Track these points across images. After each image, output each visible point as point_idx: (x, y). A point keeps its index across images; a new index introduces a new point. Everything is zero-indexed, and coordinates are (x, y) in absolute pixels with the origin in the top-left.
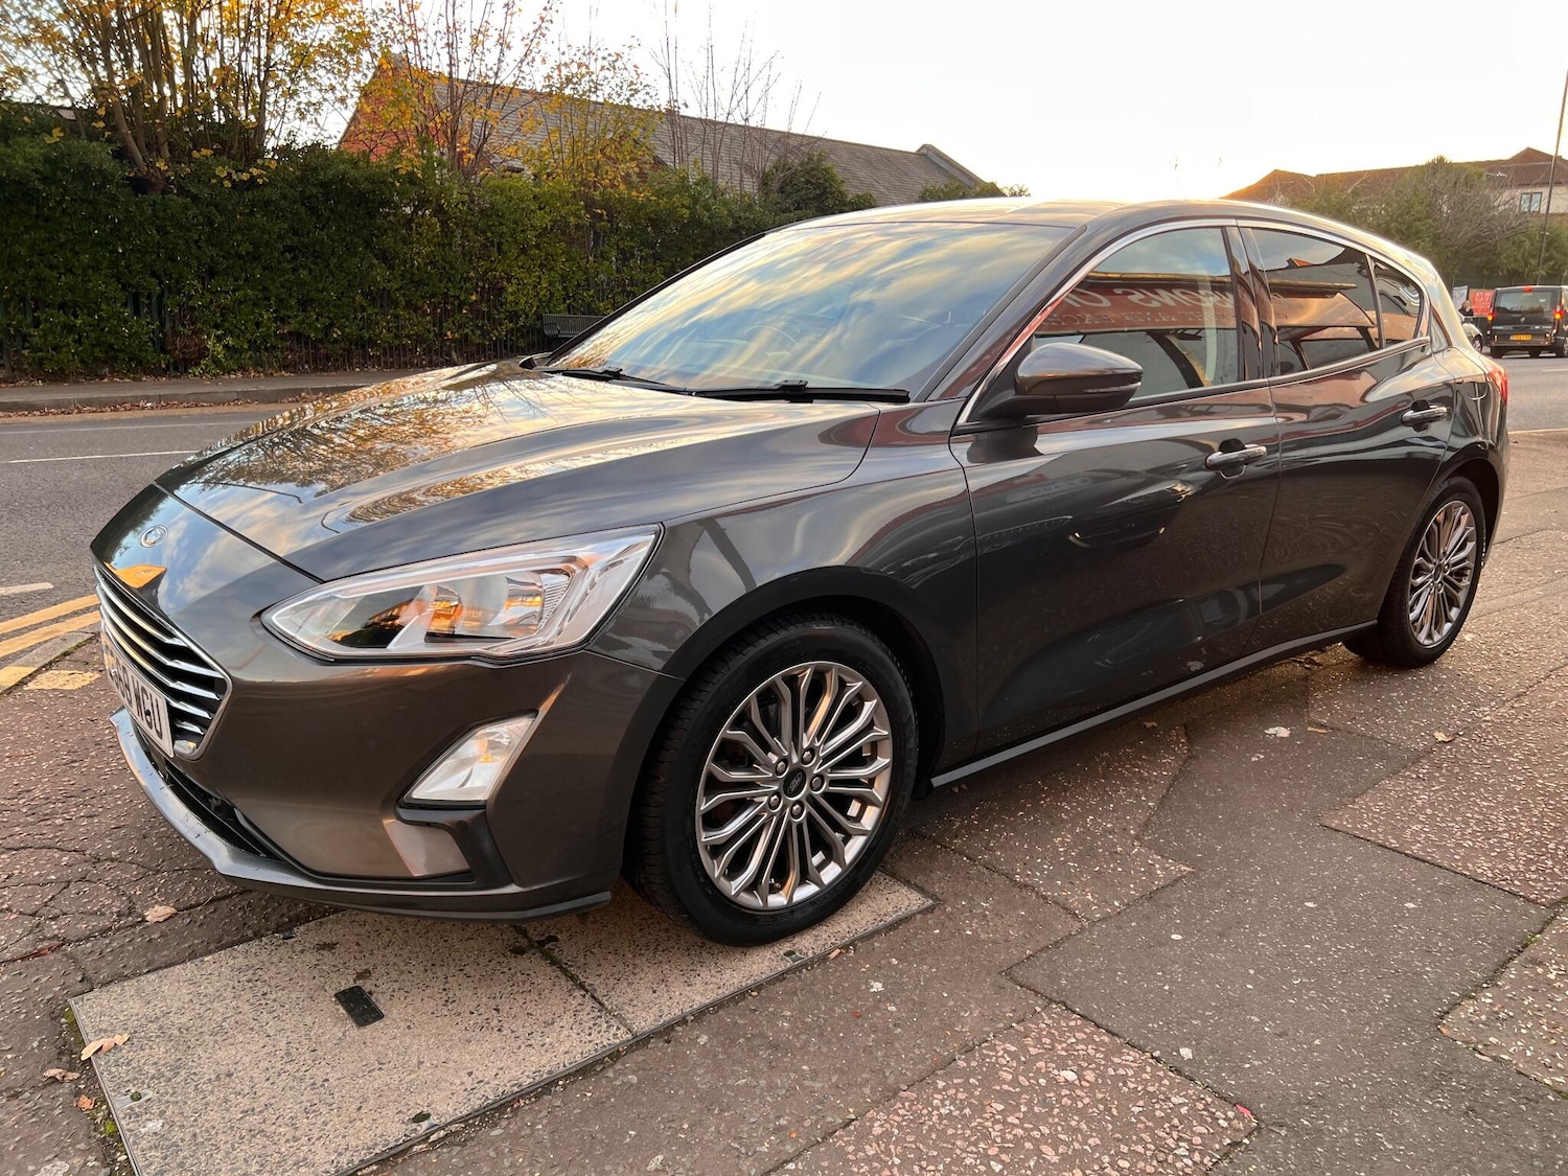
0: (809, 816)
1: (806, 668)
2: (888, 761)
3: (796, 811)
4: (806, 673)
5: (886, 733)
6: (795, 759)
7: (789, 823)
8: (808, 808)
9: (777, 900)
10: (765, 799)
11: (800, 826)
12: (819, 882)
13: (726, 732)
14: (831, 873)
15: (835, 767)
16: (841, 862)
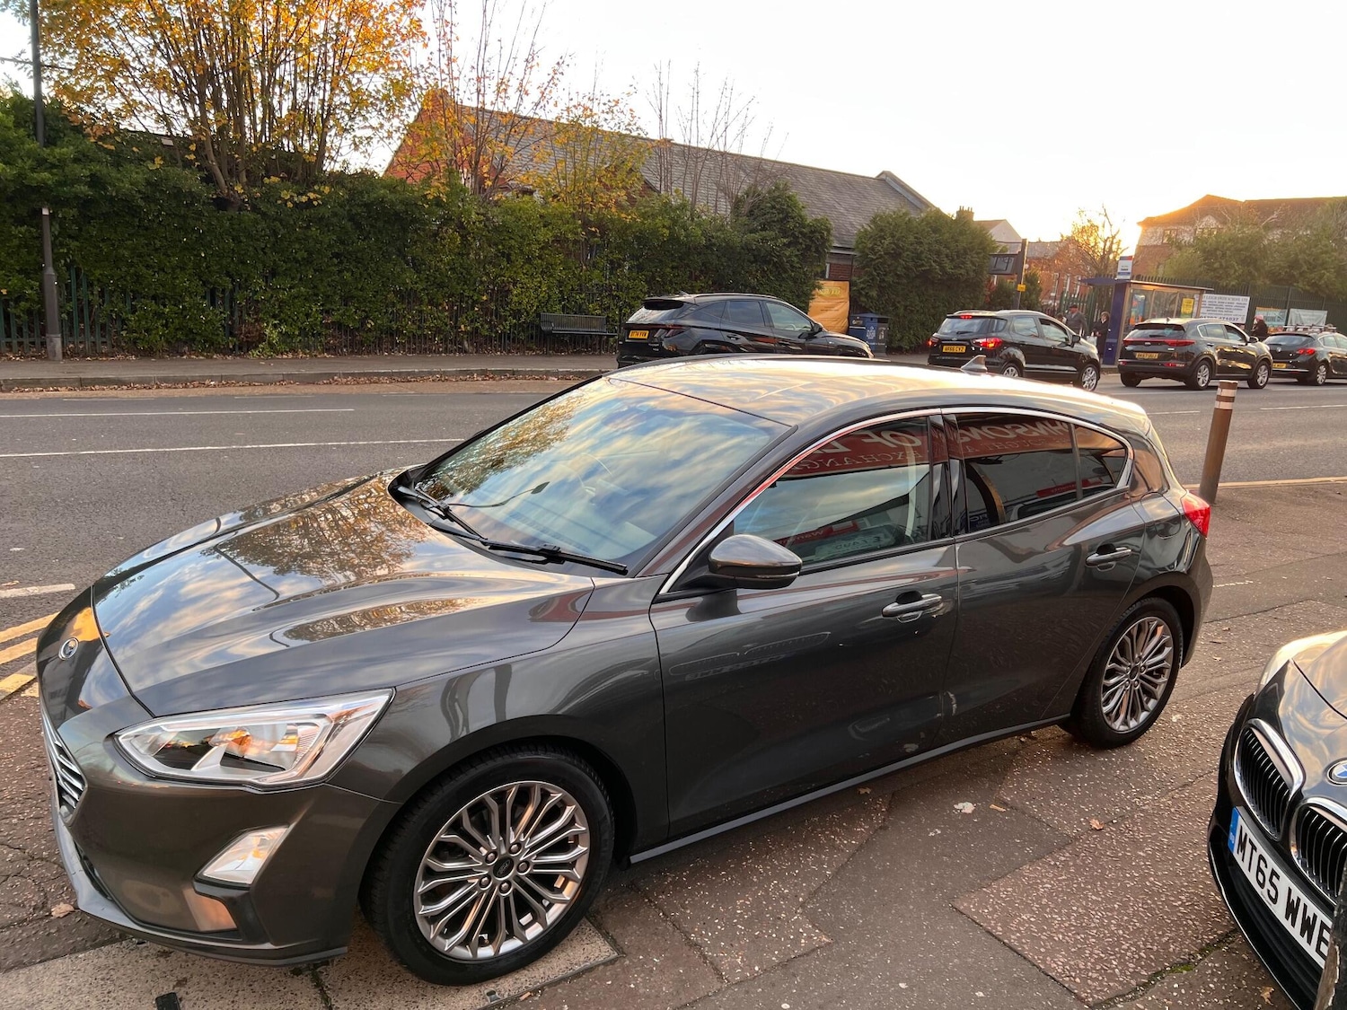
0: (516, 893)
1: (513, 786)
2: (585, 849)
3: (505, 886)
4: (513, 788)
5: (584, 829)
6: (503, 851)
7: (498, 898)
8: (515, 885)
9: (486, 952)
10: (476, 881)
11: (507, 899)
12: (523, 939)
13: (442, 835)
14: (534, 932)
15: (539, 855)
16: (543, 923)
